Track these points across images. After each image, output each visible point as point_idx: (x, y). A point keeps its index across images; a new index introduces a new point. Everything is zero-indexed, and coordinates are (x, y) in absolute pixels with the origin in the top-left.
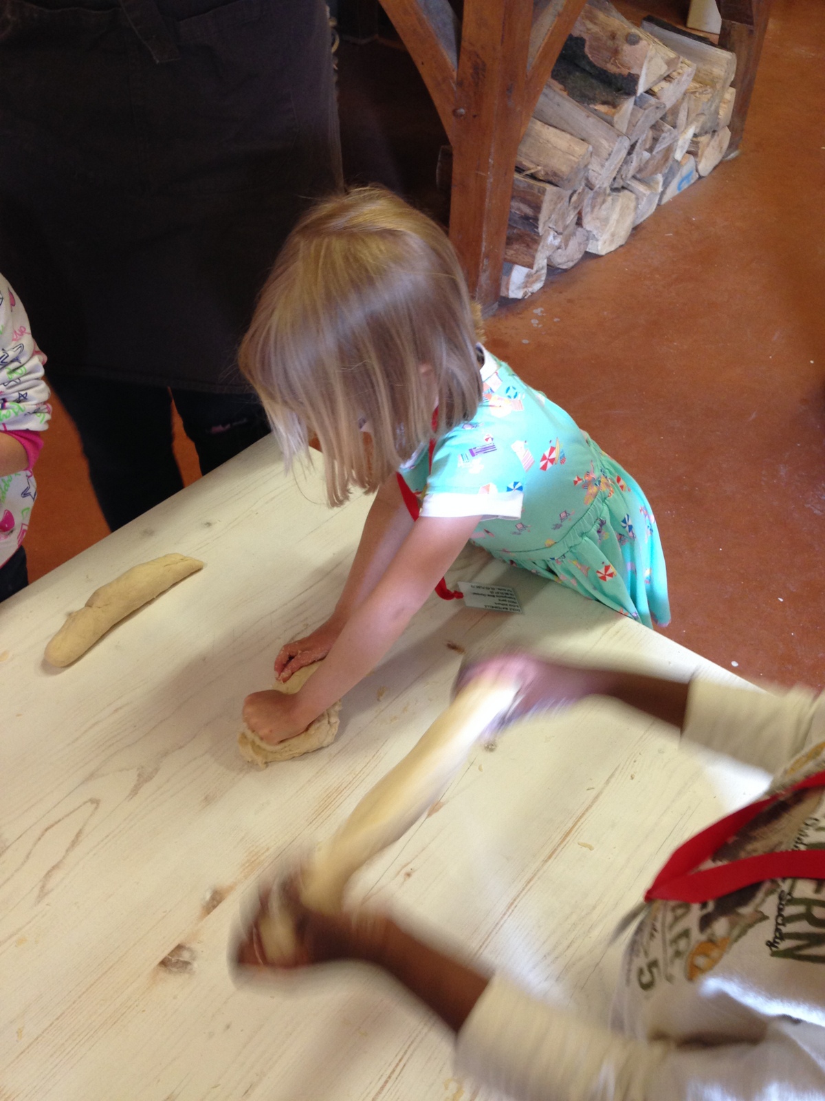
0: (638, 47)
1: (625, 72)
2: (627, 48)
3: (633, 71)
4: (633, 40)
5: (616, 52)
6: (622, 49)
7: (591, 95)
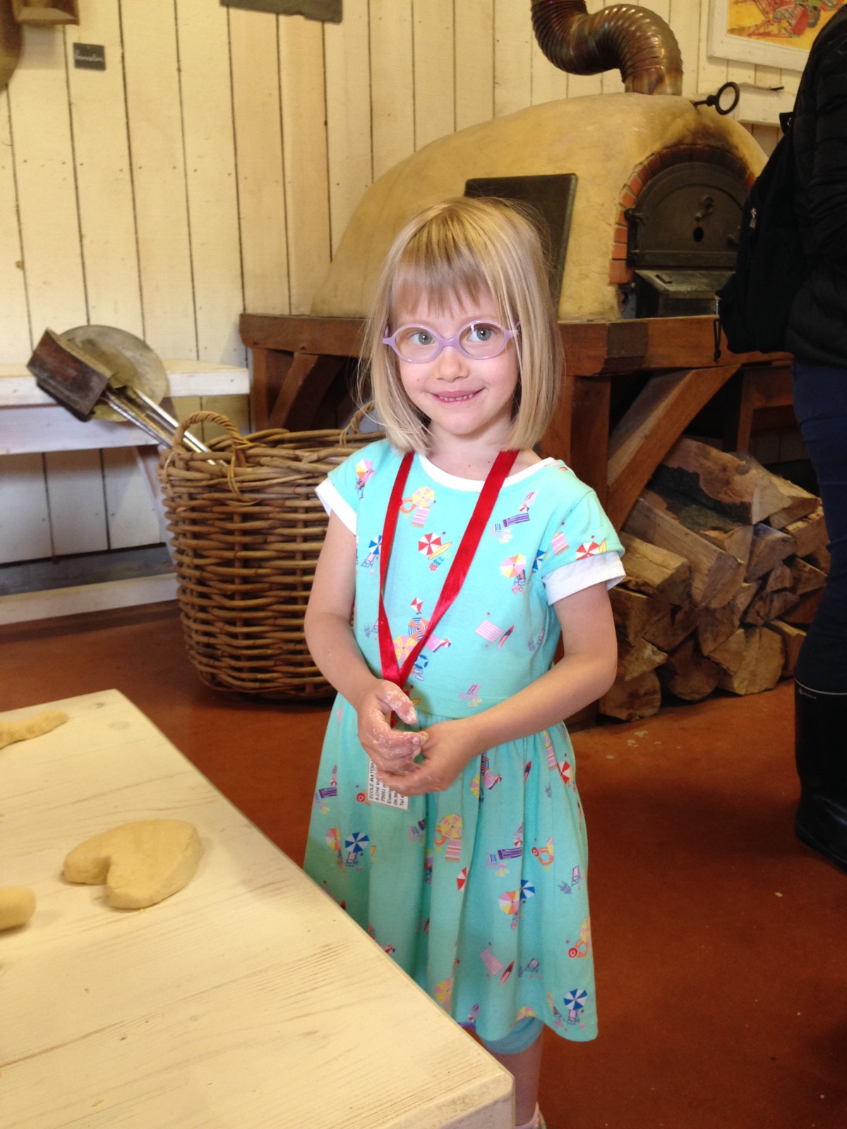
0: (747, 476)
1: (738, 500)
2: (737, 479)
3: (746, 500)
4: (743, 471)
5: (727, 482)
6: (733, 480)
7: (702, 522)
